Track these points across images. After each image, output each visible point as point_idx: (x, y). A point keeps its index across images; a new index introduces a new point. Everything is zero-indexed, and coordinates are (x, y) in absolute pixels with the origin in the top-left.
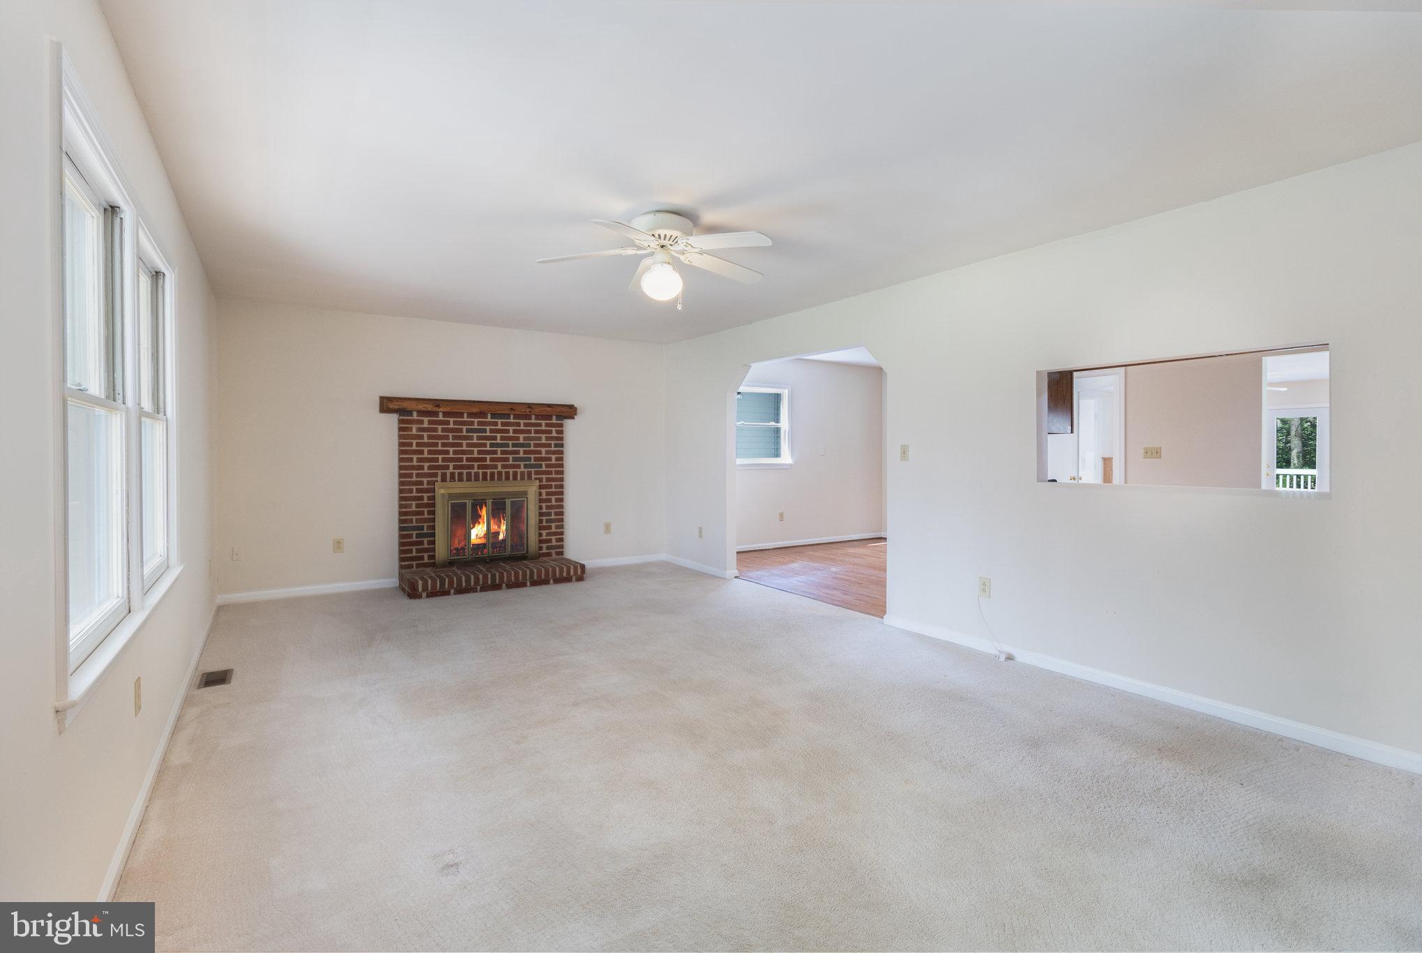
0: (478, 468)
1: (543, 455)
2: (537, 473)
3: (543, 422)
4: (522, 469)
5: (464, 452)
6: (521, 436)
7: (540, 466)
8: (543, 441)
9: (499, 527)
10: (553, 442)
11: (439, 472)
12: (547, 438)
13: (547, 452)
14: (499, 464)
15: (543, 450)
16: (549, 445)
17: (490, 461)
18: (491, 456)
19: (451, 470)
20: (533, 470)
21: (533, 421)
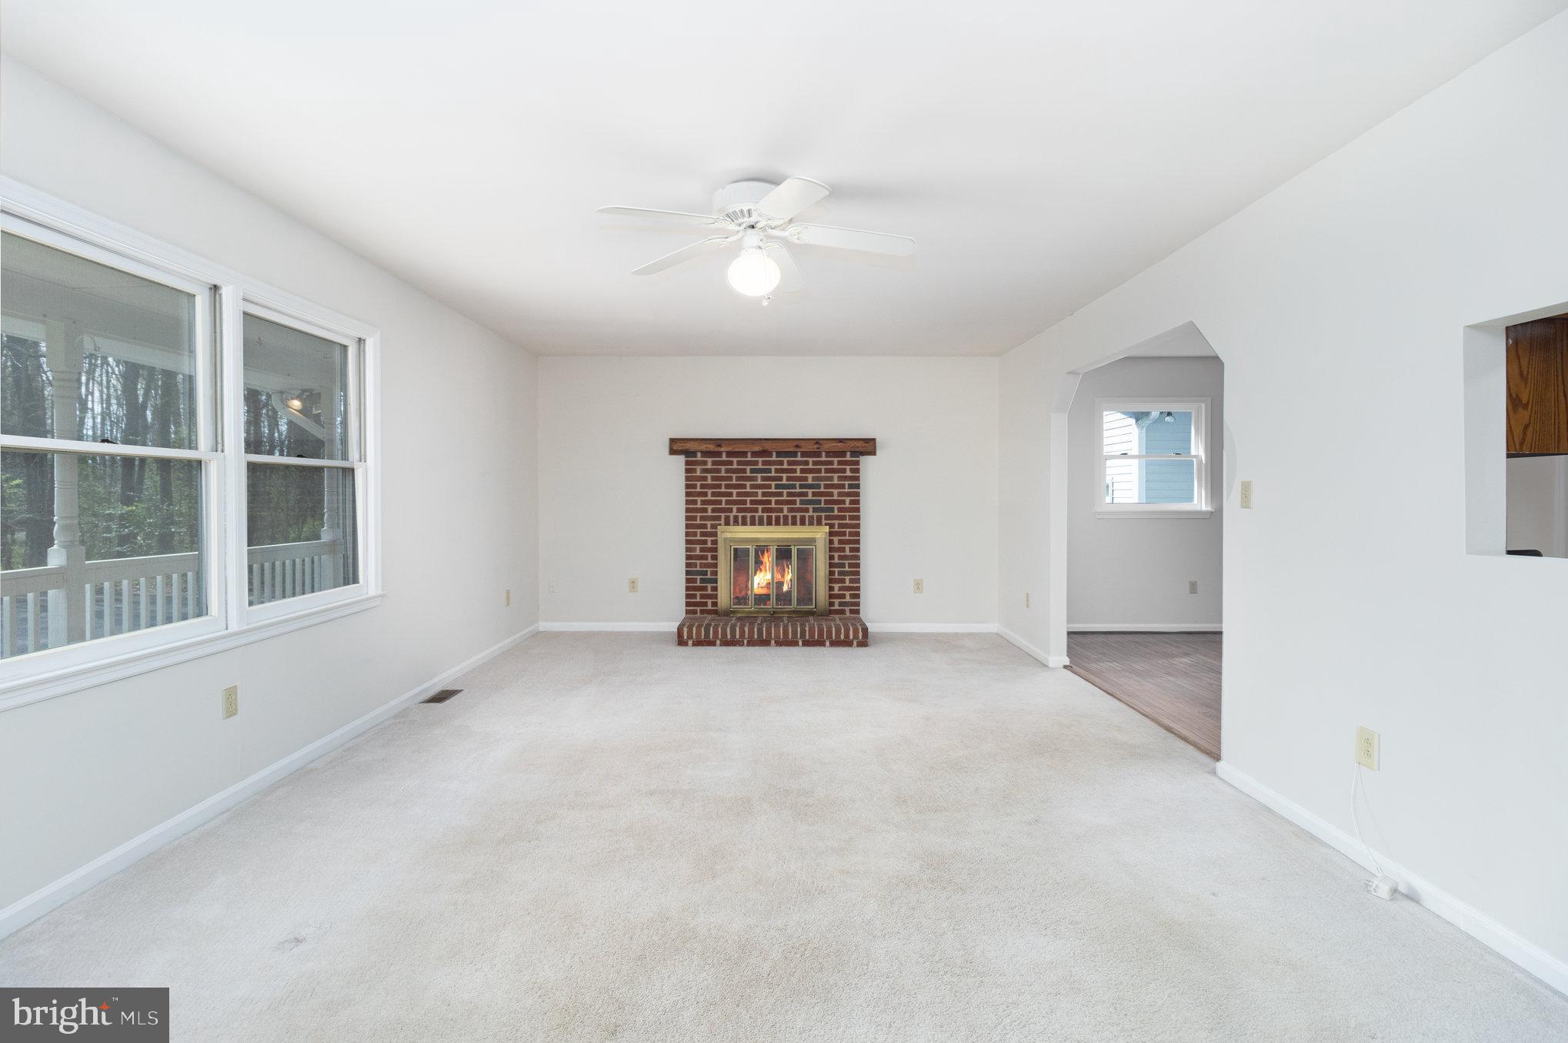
0: (763, 512)
1: (836, 498)
2: (827, 518)
3: (836, 460)
4: (811, 513)
5: (747, 494)
6: (810, 476)
7: (832, 510)
8: (836, 481)
9: (783, 576)
10: (847, 483)
11: (723, 515)
12: (840, 478)
13: (840, 494)
14: (785, 508)
15: (835, 492)
16: (843, 486)
17: (776, 504)
18: (776, 498)
19: (735, 513)
20: (823, 514)
21: (824, 458)
